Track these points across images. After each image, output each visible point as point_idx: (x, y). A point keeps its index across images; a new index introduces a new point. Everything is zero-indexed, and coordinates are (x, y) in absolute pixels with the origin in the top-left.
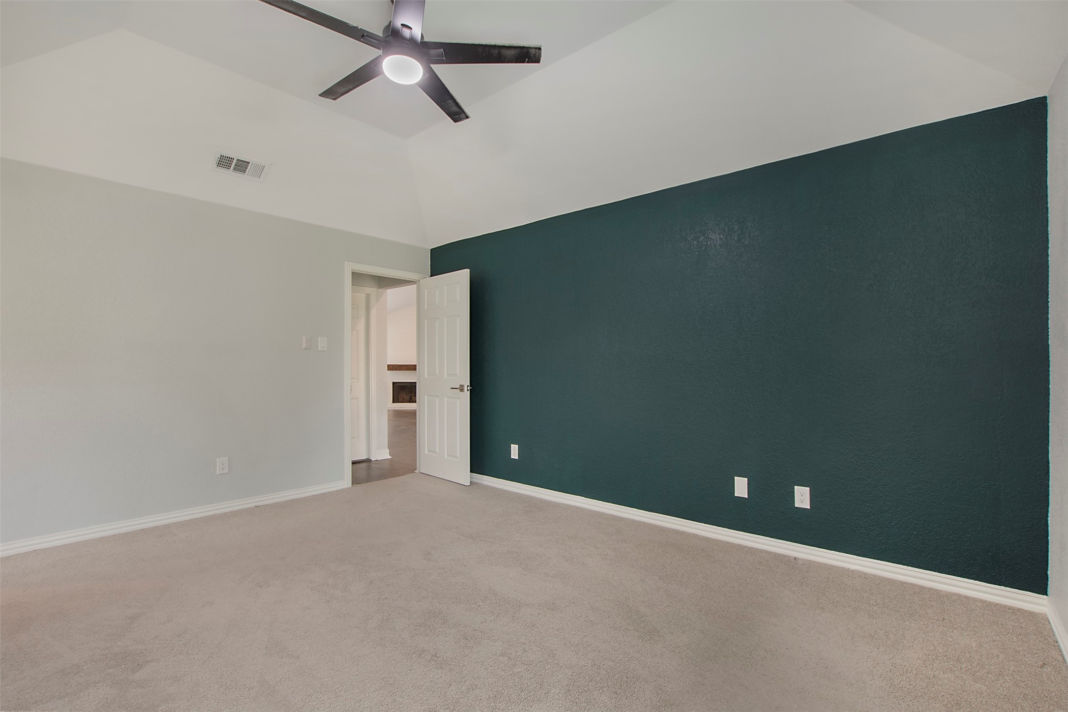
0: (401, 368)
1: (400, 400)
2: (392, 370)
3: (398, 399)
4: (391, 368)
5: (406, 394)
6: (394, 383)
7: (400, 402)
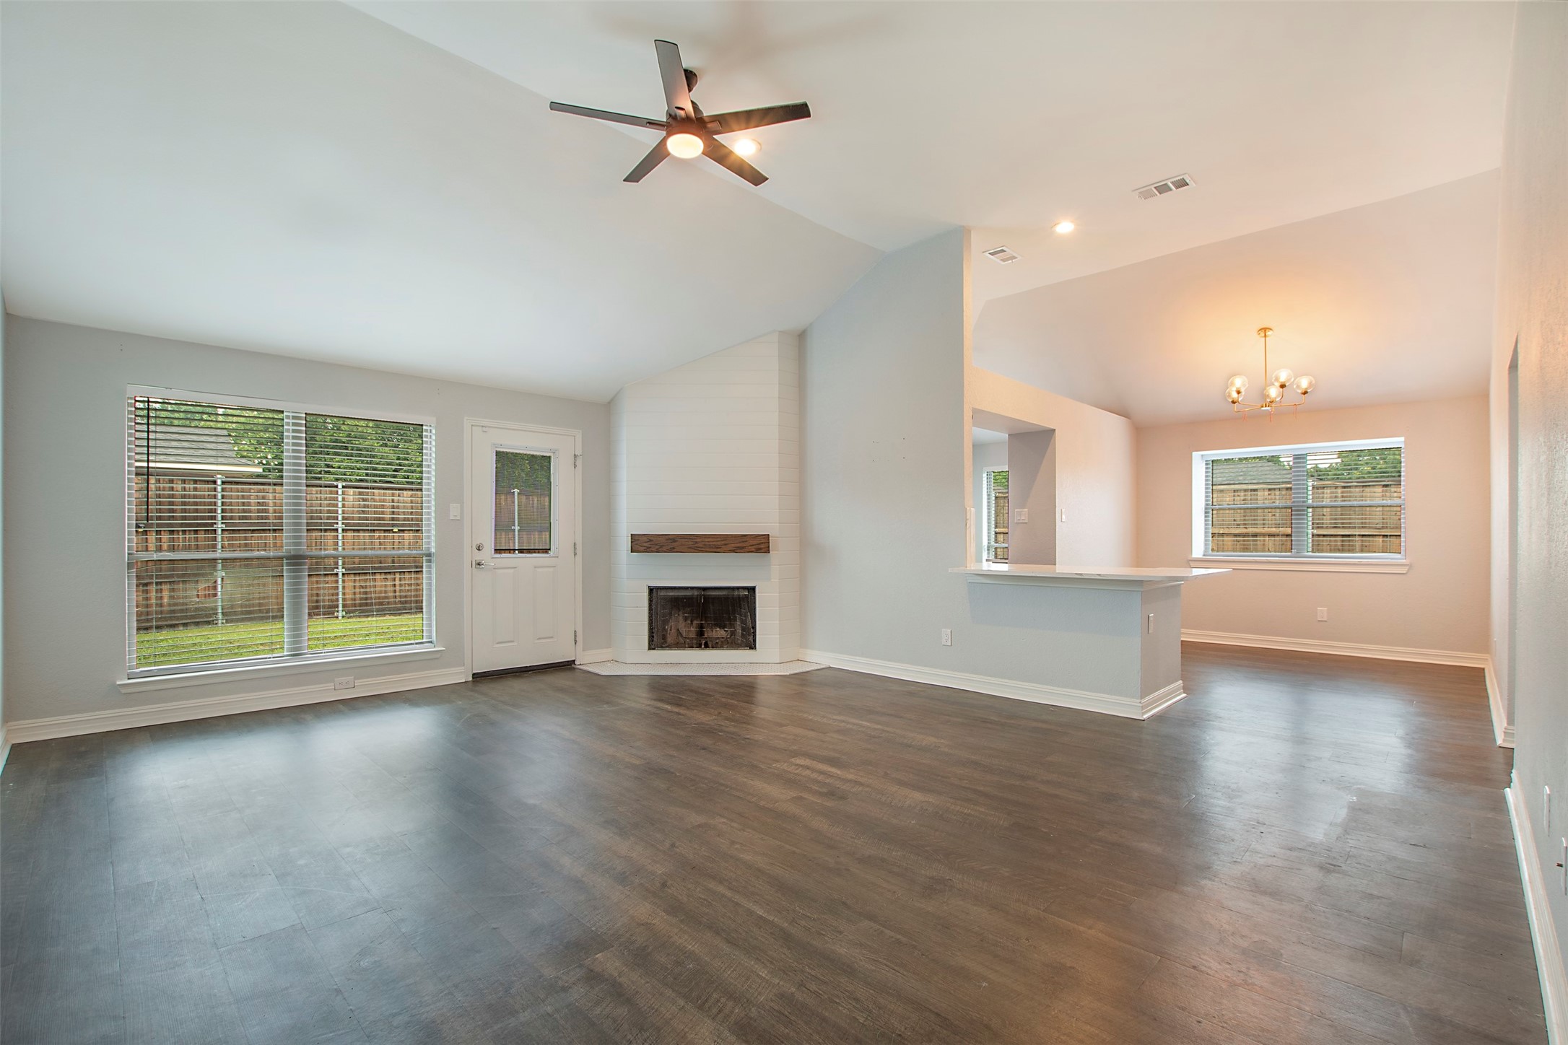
0: (675, 544)
1: (670, 640)
2: (648, 550)
3: (664, 637)
4: (643, 544)
5: (686, 619)
6: (651, 590)
7: (670, 647)
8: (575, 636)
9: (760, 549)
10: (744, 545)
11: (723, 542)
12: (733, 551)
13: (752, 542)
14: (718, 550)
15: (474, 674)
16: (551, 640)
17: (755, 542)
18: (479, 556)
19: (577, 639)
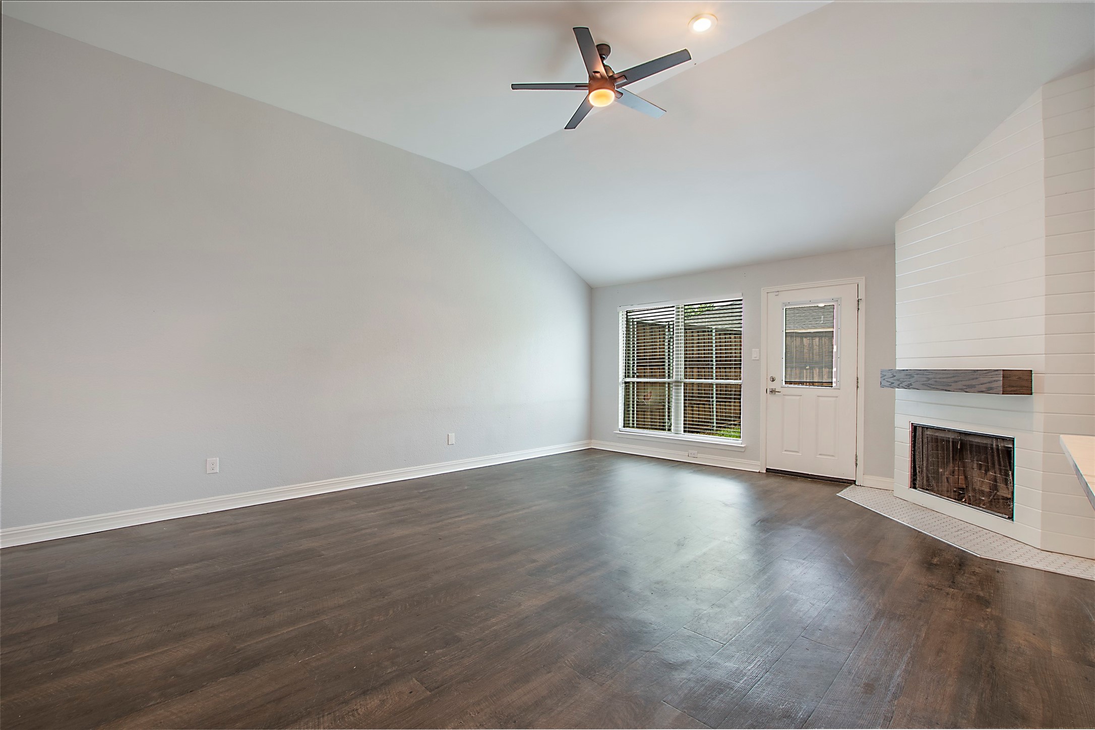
6: (915, 427)
8: (856, 460)
9: (991, 389)
10: (974, 382)
11: (953, 379)
12: (962, 390)
13: (982, 380)
14: (948, 388)
15: (767, 469)
16: (833, 458)
17: (986, 380)
18: (772, 386)
19: (858, 463)
